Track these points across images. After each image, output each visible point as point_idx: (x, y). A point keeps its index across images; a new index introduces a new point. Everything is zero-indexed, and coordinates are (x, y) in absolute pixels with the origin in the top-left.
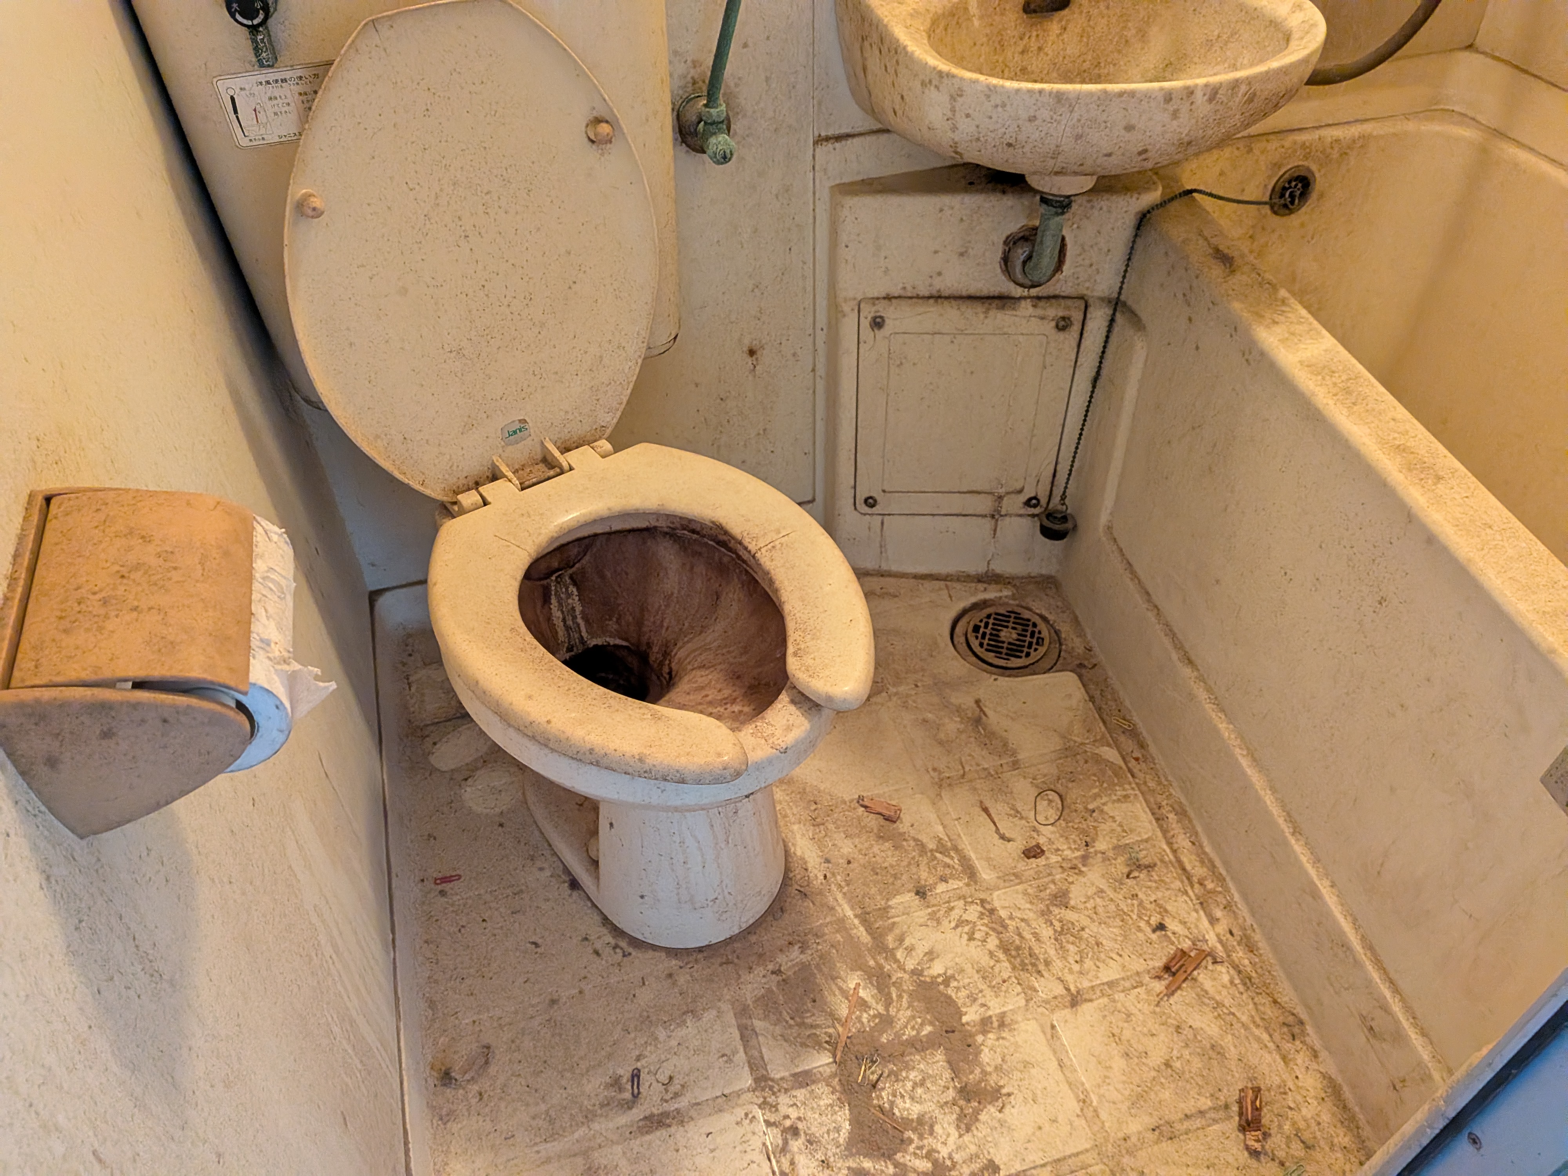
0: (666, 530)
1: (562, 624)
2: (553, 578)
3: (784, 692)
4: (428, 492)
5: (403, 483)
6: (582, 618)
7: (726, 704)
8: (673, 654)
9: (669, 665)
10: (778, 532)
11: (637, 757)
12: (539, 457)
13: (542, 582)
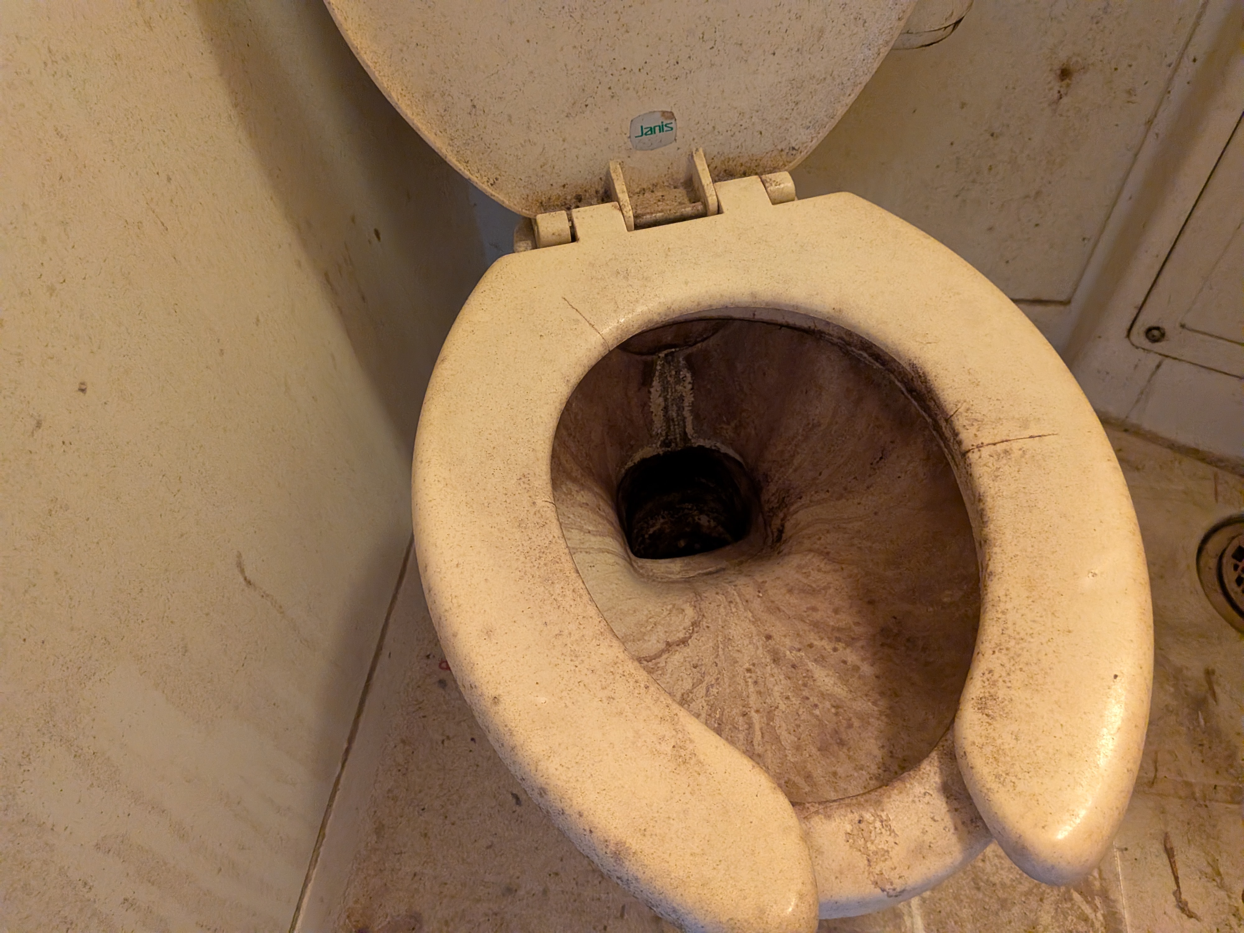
0: (836, 340)
1: (661, 413)
2: (662, 355)
3: (934, 755)
4: (500, 196)
5: (461, 177)
6: (691, 411)
7: (838, 640)
8: (792, 509)
9: (783, 520)
10: (1025, 424)
11: (612, 847)
12: (682, 177)
13: (644, 357)
